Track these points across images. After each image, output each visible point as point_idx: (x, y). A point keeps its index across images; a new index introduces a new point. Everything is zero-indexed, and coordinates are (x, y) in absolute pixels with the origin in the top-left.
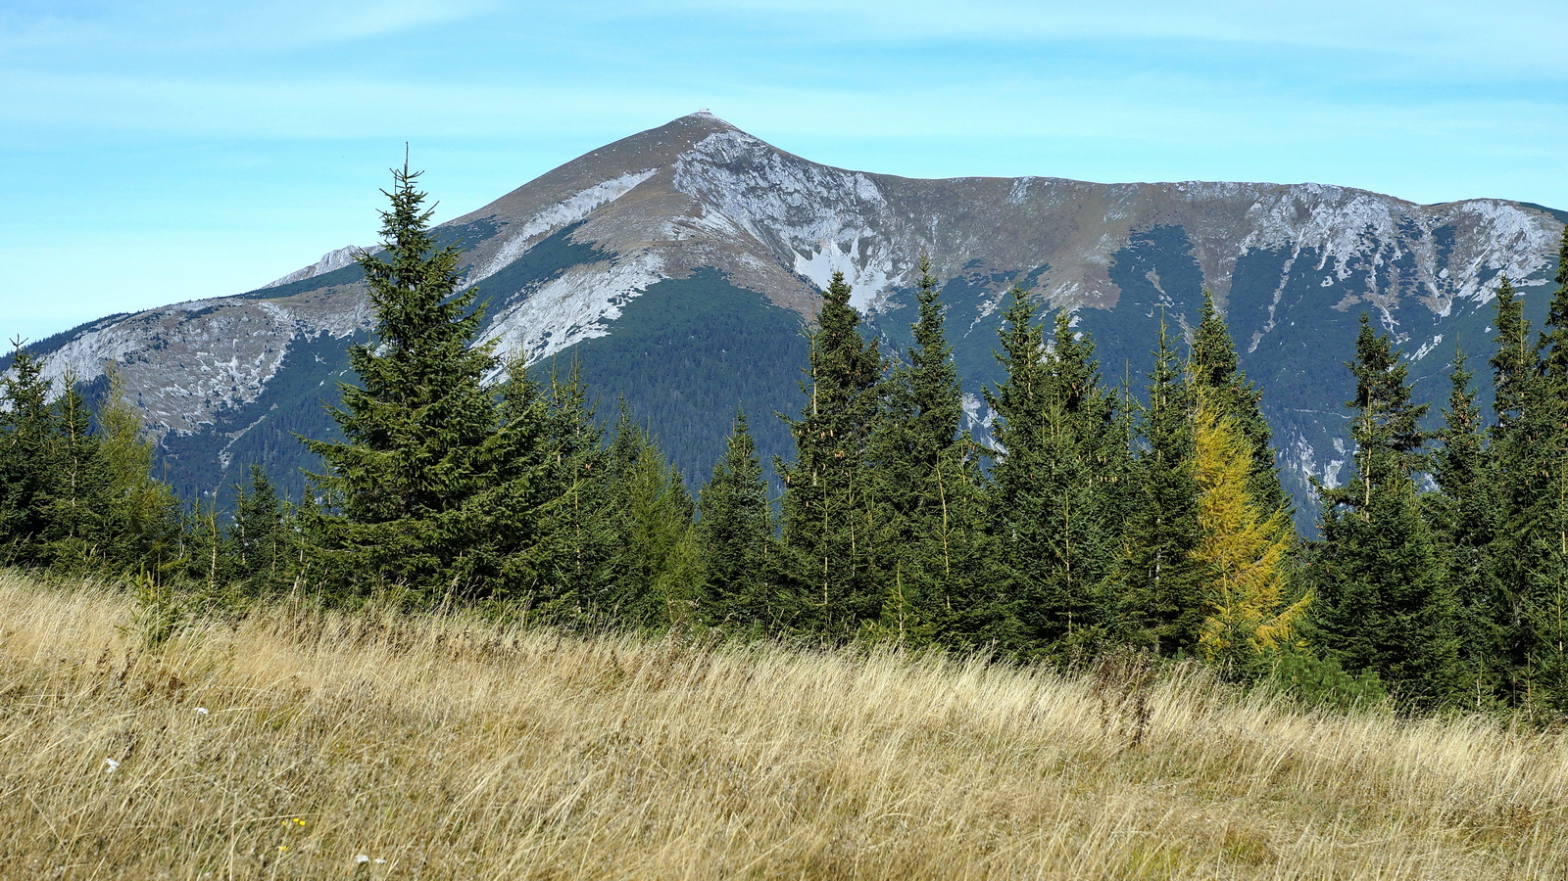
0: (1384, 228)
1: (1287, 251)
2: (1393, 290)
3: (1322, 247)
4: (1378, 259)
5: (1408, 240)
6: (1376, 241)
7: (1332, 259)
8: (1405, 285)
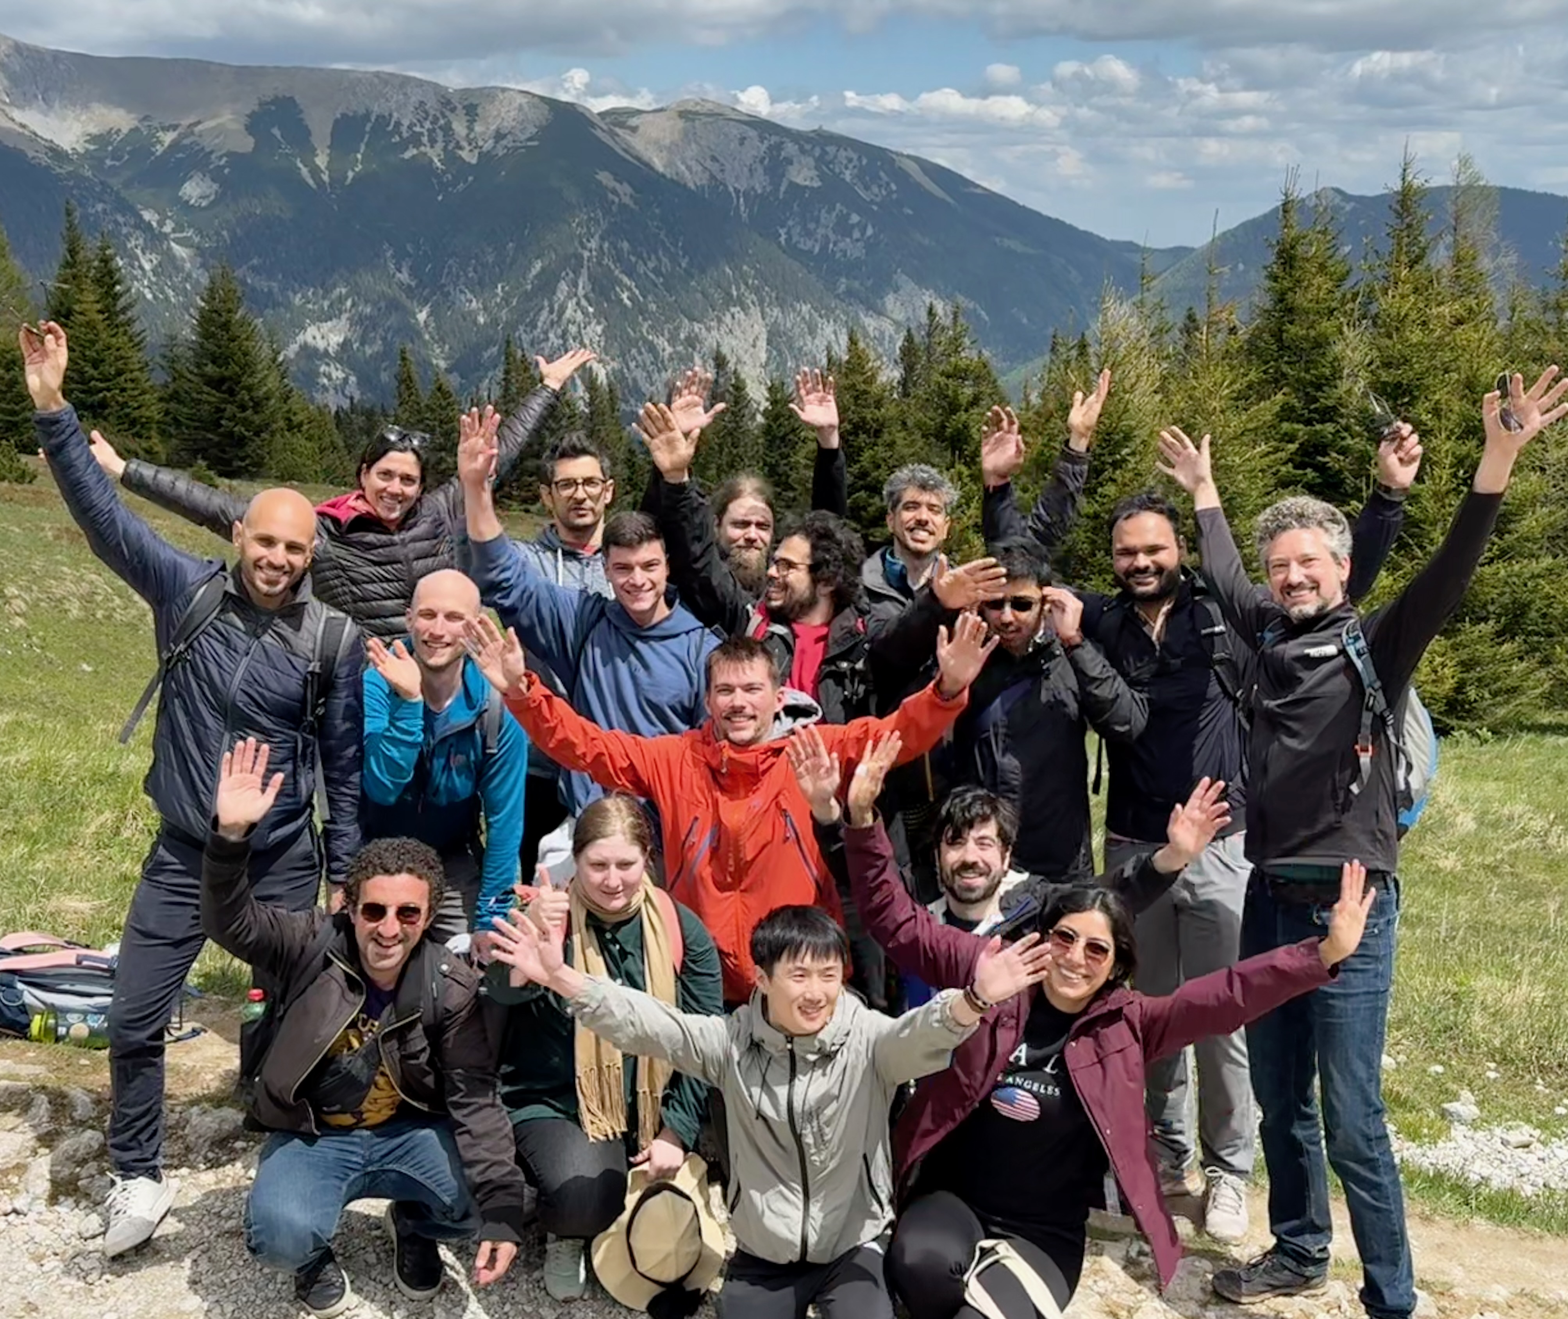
0: (432, 105)
1: (367, 116)
2: (440, 145)
3: (391, 115)
4: (427, 125)
5: (448, 113)
6: (427, 113)
7: (398, 124)
8: (447, 143)
